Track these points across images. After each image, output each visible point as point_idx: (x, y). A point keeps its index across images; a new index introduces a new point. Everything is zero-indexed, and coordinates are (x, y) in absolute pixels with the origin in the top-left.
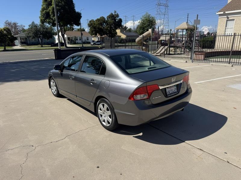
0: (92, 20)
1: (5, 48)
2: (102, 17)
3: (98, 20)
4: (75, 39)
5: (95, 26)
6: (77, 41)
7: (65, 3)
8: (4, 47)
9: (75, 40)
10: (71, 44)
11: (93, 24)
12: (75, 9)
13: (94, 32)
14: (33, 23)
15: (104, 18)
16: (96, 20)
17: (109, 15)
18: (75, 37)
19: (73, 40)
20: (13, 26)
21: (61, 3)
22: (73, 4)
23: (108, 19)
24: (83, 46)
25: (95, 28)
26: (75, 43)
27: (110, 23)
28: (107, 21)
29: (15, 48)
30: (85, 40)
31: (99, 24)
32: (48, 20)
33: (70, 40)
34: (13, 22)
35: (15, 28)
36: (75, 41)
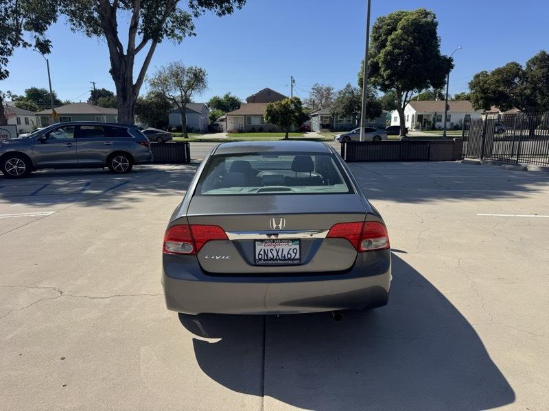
0: (482, 72)
1: (287, 136)
2: (513, 63)
3: (499, 71)
4: (434, 119)
5: (486, 86)
6: (437, 124)
7: (414, 39)
8: (285, 134)
9: (434, 122)
10: (422, 130)
11: (482, 83)
12: (439, 51)
13: (481, 102)
14: (349, 86)
15: (517, 65)
16: (493, 74)
17: (533, 57)
18: (436, 113)
19: (430, 122)
20: (325, 93)
21: (406, 40)
22: (436, 38)
23: (529, 67)
24: (445, 134)
25: (484, 91)
26: (433, 128)
27: (533, 76)
28: (524, 73)
29: (308, 135)
30: (460, 122)
31: (498, 81)
32: (373, 79)
33: (423, 121)
34: (325, 86)
35: (327, 98)
36: (434, 124)
